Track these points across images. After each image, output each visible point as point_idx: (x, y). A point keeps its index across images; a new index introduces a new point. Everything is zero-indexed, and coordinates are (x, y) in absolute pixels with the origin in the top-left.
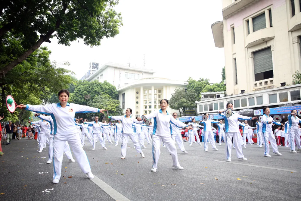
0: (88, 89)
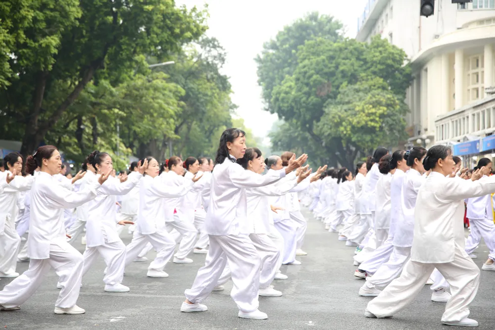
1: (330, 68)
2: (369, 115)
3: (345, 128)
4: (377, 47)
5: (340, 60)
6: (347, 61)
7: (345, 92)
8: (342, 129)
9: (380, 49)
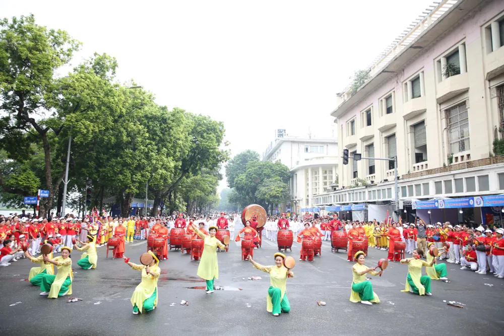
1: (259, 172)
2: (276, 191)
4: (278, 165)
5: (263, 169)
6: (266, 170)
7: (266, 181)
8: (266, 196)
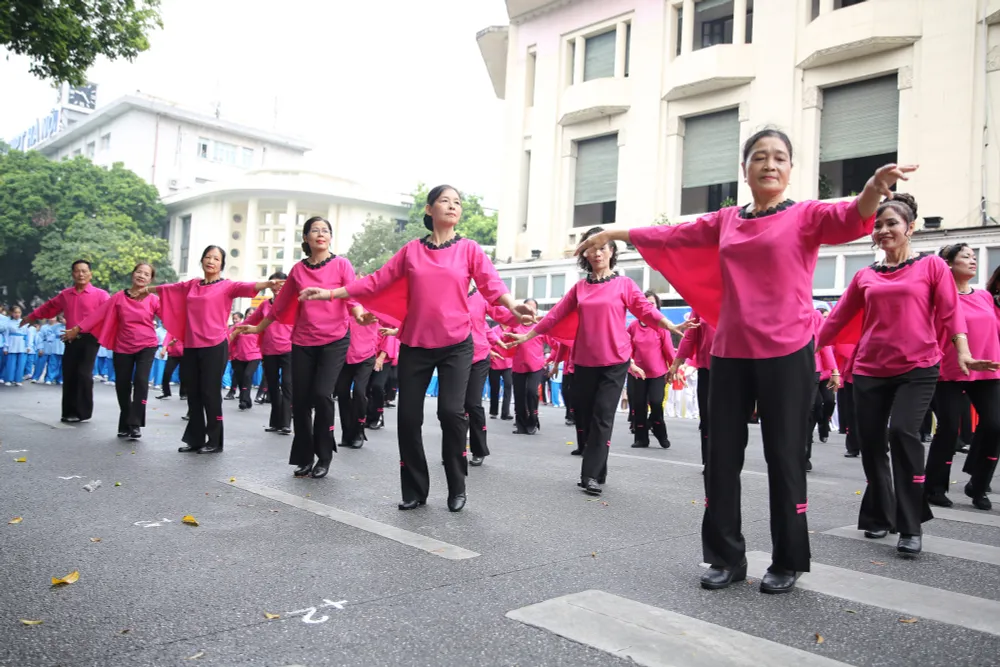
0: (47, 187)
1: (53, 190)
3: (101, 272)
5: (69, 183)
6: (82, 186)
7: (84, 225)
9: (128, 179)
